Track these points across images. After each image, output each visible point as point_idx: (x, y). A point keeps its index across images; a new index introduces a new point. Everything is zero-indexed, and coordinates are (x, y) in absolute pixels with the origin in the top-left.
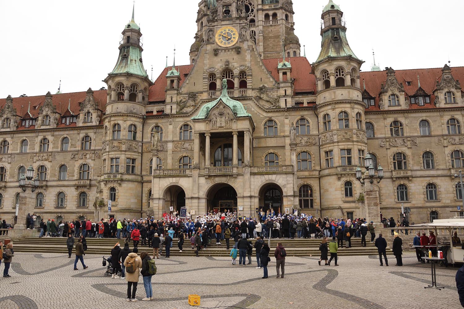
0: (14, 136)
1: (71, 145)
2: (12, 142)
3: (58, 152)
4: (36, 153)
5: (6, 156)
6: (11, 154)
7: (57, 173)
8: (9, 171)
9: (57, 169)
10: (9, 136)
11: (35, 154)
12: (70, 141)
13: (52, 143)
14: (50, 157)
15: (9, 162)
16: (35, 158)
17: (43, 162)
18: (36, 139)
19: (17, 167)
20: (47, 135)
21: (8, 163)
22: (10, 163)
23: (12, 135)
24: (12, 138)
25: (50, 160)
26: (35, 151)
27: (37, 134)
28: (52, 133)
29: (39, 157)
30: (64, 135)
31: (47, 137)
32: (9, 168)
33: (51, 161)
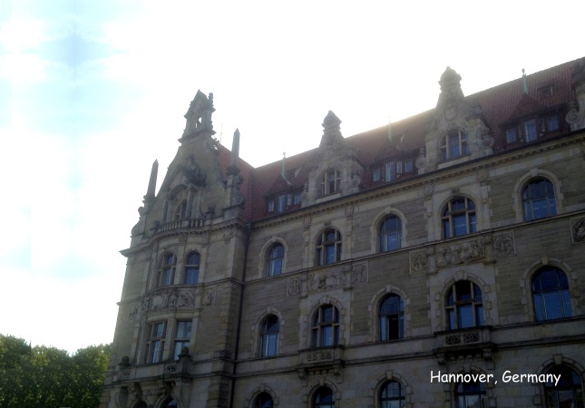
0: (356, 209)
1: (567, 195)
2: (350, 229)
3: (517, 227)
4: (434, 245)
5: (337, 271)
6: (351, 262)
7: (526, 298)
8: (348, 314)
9: (524, 283)
10: (340, 213)
11: (430, 250)
12: (557, 185)
13: (486, 206)
14: (489, 248)
15: (348, 286)
16: (432, 260)
17: (463, 268)
18: (428, 205)
19: (375, 299)
20: (463, 186)
21: (345, 290)
22: (351, 289)
23: (349, 209)
24: (350, 217)
25: (488, 259)
26: (430, 238)
27: (428, 188)
28: (483, 173)
29: (448, 257)
30: (528, 171)
31: (465, 191)
32: (347, 306)
33: (495, 262)
